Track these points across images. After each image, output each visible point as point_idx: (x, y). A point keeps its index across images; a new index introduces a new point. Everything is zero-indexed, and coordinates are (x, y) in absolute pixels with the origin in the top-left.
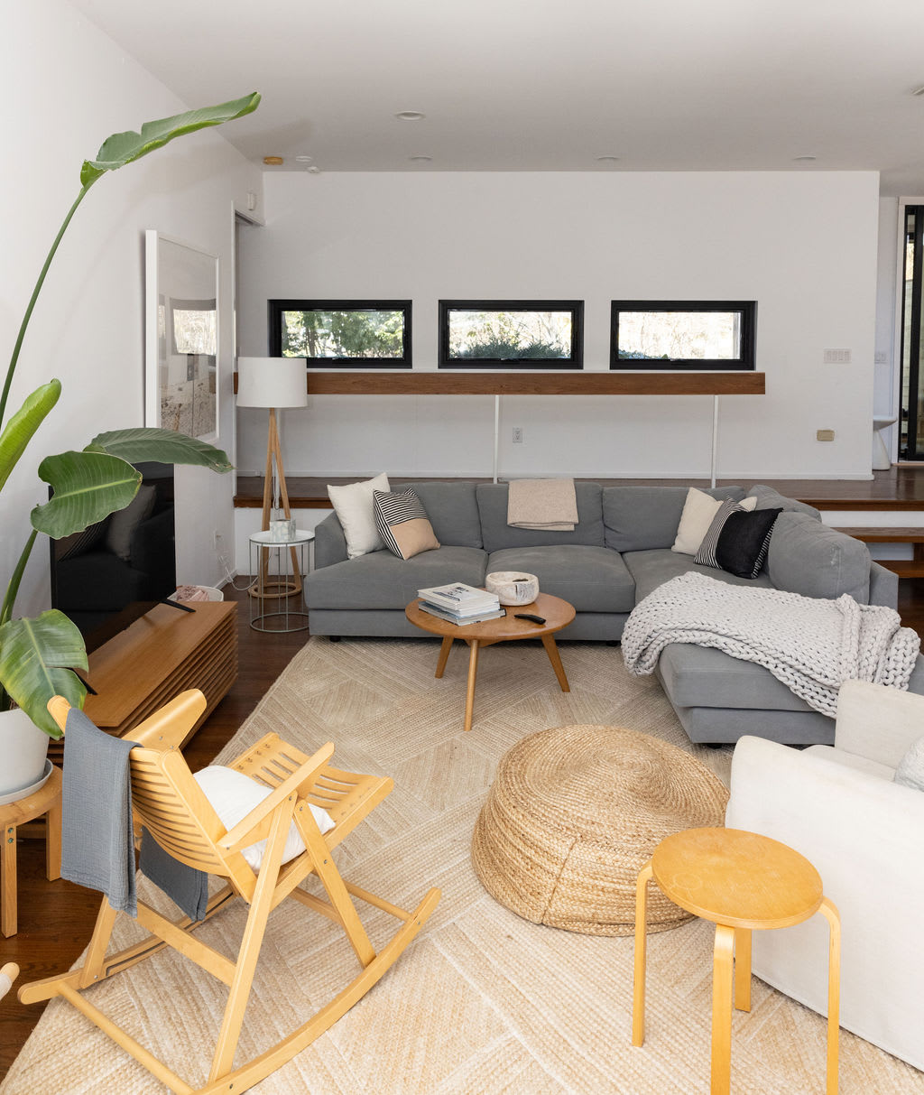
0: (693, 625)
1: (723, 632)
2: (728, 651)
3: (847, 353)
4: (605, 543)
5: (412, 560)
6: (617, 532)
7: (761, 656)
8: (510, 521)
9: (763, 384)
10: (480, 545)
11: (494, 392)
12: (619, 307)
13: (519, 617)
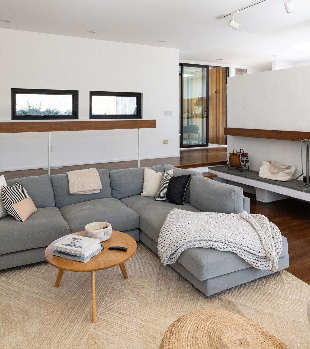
0: (199, 238)
1: (215, 239)
2: (219, 249)
3: (171, 112)
4: (113, 196)
5: (27, 222)
6: (118, 190)
7: (233, 248)
8: (71, 192)
9: (155, 124)
10: (55, 205)
11: (48, 130)
12: (92, 93)
13: (111, 249)
